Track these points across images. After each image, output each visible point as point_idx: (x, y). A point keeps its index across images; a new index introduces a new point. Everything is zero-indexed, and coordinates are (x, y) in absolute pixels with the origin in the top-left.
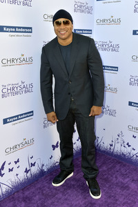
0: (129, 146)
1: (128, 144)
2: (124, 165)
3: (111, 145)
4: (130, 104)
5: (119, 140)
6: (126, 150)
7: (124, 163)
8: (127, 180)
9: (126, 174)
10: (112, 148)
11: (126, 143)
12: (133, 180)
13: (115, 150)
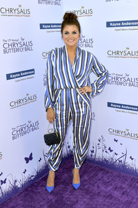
0: (111, 151)
1: (109, 149)
2: (107, 172)
3: (93, 152)
4: (109, 105)
5: (100, 145)
6: (108, 156)
7: (107, 169)
8: (109, 188)
9: (109, 182)
10: (94, 154)
11: (107, 148)
12: (116, 188)
13: (97, 157)
